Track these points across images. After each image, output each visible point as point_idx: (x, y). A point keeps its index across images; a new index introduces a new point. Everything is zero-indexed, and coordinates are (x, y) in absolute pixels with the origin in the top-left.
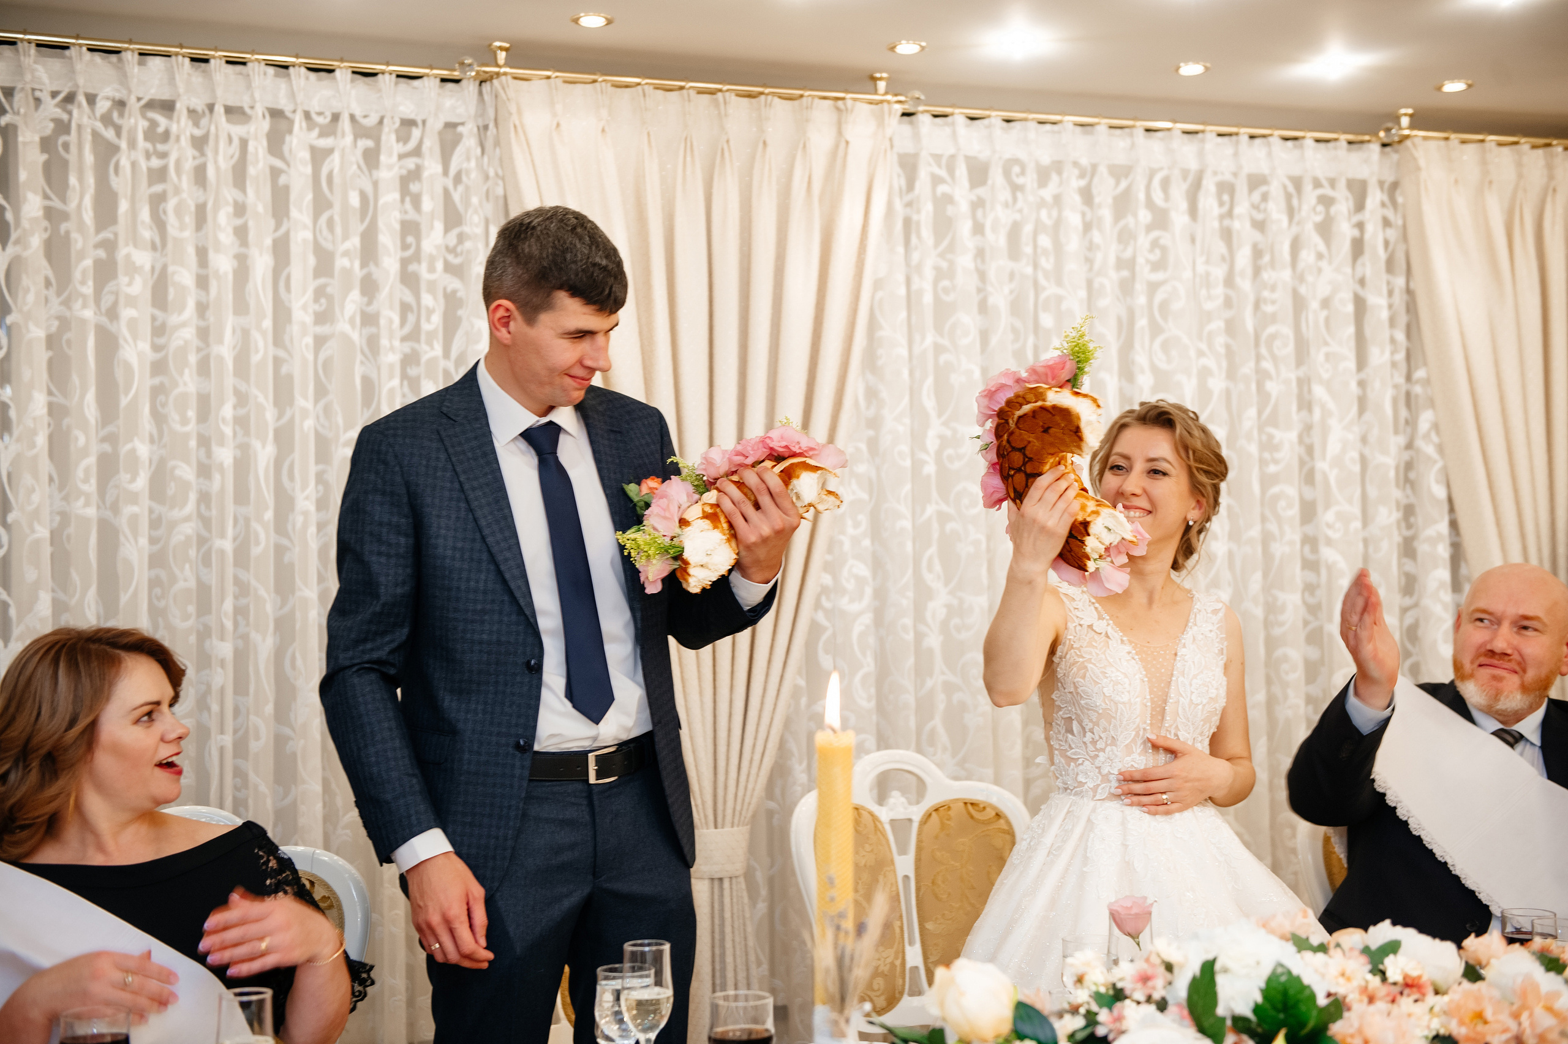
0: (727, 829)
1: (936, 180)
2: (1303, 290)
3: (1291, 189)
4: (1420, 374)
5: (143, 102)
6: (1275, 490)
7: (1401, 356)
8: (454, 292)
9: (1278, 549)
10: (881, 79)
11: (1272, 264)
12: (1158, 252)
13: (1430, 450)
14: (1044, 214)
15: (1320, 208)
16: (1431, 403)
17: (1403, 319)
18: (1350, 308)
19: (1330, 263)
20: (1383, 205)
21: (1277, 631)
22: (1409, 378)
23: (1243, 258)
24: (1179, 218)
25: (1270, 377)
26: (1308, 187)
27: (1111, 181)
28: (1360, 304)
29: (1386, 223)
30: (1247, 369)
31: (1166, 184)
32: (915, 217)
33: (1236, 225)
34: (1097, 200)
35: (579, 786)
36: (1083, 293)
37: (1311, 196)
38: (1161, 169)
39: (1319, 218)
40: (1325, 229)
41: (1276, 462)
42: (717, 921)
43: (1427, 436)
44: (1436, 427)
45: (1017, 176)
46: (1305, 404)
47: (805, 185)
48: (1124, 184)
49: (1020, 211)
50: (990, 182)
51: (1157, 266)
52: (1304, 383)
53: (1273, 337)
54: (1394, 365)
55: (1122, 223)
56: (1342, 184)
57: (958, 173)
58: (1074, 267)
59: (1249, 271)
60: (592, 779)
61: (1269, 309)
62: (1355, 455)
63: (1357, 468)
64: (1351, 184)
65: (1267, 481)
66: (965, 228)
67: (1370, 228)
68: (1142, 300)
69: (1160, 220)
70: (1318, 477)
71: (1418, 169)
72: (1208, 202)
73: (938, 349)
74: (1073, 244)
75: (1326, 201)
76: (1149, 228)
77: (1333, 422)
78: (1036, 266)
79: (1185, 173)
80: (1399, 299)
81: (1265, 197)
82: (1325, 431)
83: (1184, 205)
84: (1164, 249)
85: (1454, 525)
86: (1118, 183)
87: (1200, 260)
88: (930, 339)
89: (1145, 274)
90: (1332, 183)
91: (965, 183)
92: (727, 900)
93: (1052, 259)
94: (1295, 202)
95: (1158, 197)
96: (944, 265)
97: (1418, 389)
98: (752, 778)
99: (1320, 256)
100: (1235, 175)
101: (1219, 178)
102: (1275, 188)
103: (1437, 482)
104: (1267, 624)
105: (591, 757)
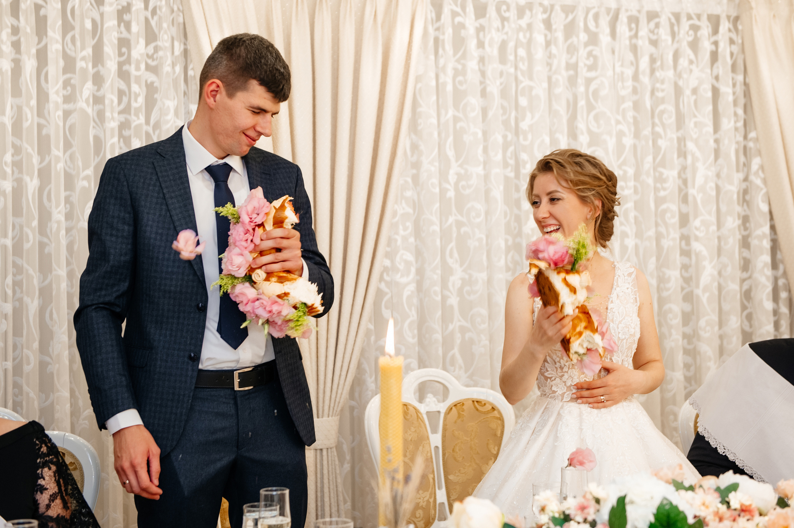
0: (325, 418)
1: (454, 14)
2: (681, 83)
3: (673, 20)
4: (752, 135)
6: (664, 206)
7: (740, 124)
8: (152, 83)
9: (666, 243)
11: (662, 67)
12: (591, 59)
13: (758, 182)
14: (521, 35)
15: (691, 32)
16: (759, 153)
17: (742, 101)
18: (710, 94)
19: (697, 66)
20: (730, 30)
21: (665, 294)
22: (745, 137)
23: (644, 63)
24: (605, 38)
25: (661, 137)
26: (684, 19)
27: (563, 15)
28: (716, 92)
29: (732, 42)
30: (647, 132)
31: (596, 17)
32: (441, 37)
33: (640, 42)
34: (554, 27)
35: (229, 392)
36: (545, 85)
37: (685, 25)
38: (594, 7)
39: (690, 39)
40: (694, 45)
41: (664, 189)
42: (319, 476)
43: (756, 173)
44: (762, 167)
45: (505, 12)
46: (682, 153)
47: (373, 16)
48: (570, 17)
49: (507, 33)
50: (488, 16)
51: (591, 68)
52: (681, 141)
53: (662, 112)
54: (736, 129)
55: (570, 41)
56: (704, 18)
57: (468, 10)
58: (539, 68)
59: (648, 71)
60: (237, 388)
61: (660, 94)
62: (713, 185)
63: (714, 193)
64: (710, 17)
65: (659, 201)
66: (472, 44)
67: (721, 45)
68: (582, 89)
69: (593, 39)
70: (690, 199)
71: (751, 8)
72: (623, 28)
73: (456, 119)
74: (539, 54)
75: (695, 28)
76: (586, 45)
77: (699, 165)
78: (516, 68)
79: (608, 10)
80: (740, 89)
81: (657, 25)
82: (695, 170)
83: (607, 30)
84: (595, 58)
85: (773, 228)
86: (567, 17)
87: (618, 65)
88: (451, 113)
89: (584, 73)
90: (699, 17)
91: (473, 16)
92: (325, 463)
93: (526, 64)
94: (676, 28)
95: (592, 25)
96: (460, 67)
97: (751, 144)
98: (341, 387)
99: (691, 62)
100: (639, 11)
101: (629, 13)
102: (663, 20)
103: (763, 201)
104: (659, 289)
105: (236, 374)
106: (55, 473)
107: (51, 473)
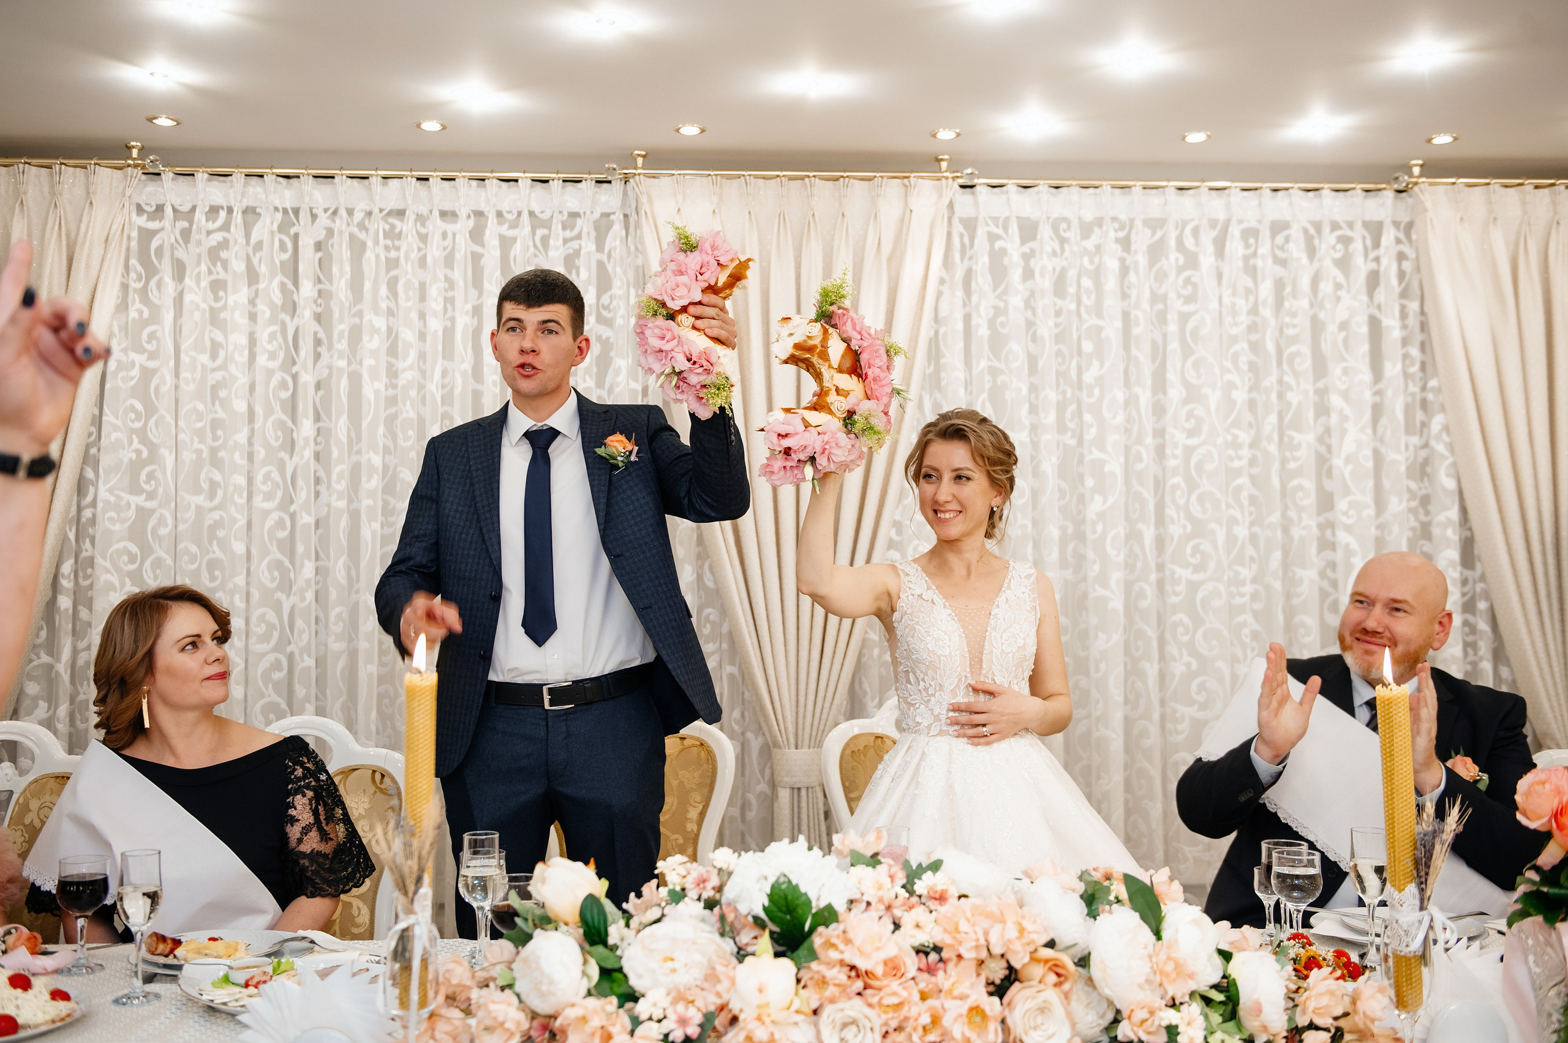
0: (805, 750)
1: (992, 238)
2: (1322, 315)
3: (1312, 231)
4: (1433, 383)
5: (385, 212)
6: (1295, 483)
7: (1415, 369)
9: (1296, 532)
10: (942, 160)
11: (1294, 294)
12: (1190, 288)
13: (1440, 448)
14: (1086, 260)
15: (1339, 247)
16: (1443, 408)
17: (1418, 337)
18: (1365, 329)
19: (1349, 291)
20: (1398, 241)
21: (1296, 601)
22: (1424, 388)
23: (1266, 290)
24: (1207, 260)
25: (1291, 389)
26: (1326, 229)
27: (1148, 232)
28: (1375, 325)
29: (1401, 257)
30: (1271, 381)
31: (1196, 232)
32: (974, 268)
33: (1259, 263)
34: (1133, 247)
35: (540, 710)
36: (1118, 324)
37: (1330, 238)
38: (1193, 220)
39: (1338, 255)
40: (1344, 264)
41: (1296, 459)
42: (796, 821)
43: (1438, 437)
44: (1446, 428)
45: (1065, 231)
46: (1322, 409)
47: (876, 246)
48: (1159, 234)
49: (1066, 259)
50: (1039, 237)
51: (1189, 300)
52: (1322, 393)
53: (1293, 356)
54: (1406, 376)
55: (1157, 266)
56: (1359, 225)
57: (1010, 231)
58: (1112, 304)
59: (1271, 300)
60: (547, 707)
61: (1290, 332)
62: (1368, 452)
63: (1370, 464)
64: (1366, 225)
65: (1285, 476)
66: (1016, 274)
67: (1384, 261)
68: (1172, 328)
69: (1192, 261)
70: (1335, 472)
71: (1426, 210)
72: (1235, 247)
73: (994, 372)
74: (1111, 284)
75: (1346, 241)
76: (1180, 270)
77: (1349, 425)
78: (1079, 302)
79: (1213, 224)
80: (1413, 321)
81: (1287, 239)
82: (1343, 432)
83: (1211, 249)
84: (1195, 286)
85: (1464, 511)
86: (1154, 233)
87: (1226, 293)
88: (983, 364)
89: (1176, 305)
90: (1351, 225)
91: (1017, 239)
92: (804, 805)
93: (1093, 297)
94: (1316, 242)
95: (1189, 243)
96: (1002, 304)
97: (1430, 397)
98: (825, 711)
99: (1338, 286)
100: (1260, 222)
101: (1245, 225)
102: (1295, 232)
103: (1448, 475)
104: (1288, 596)
106: (310, 800)
107: (305, 801)
